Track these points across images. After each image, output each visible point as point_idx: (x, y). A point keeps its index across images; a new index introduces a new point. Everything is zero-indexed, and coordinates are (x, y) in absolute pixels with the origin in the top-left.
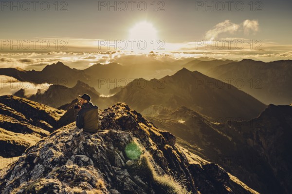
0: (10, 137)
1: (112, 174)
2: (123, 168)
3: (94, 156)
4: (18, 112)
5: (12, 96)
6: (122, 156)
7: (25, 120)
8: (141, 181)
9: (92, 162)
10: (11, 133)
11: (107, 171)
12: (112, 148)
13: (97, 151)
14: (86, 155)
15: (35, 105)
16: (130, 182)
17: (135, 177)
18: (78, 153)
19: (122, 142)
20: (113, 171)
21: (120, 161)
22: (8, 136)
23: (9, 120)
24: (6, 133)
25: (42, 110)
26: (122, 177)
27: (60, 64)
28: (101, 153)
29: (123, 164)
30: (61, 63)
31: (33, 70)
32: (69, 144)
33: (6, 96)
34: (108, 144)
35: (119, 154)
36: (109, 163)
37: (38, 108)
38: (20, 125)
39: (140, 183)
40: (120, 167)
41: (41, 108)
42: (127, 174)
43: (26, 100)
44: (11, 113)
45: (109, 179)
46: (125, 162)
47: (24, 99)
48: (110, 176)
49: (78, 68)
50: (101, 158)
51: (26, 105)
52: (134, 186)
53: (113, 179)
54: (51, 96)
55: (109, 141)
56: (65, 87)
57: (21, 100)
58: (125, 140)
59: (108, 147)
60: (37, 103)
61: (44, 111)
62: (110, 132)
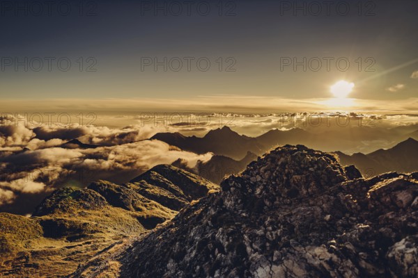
0: (166, 214)
4: (176, 185)
5: (170, 166)
7: (182, 196)
10: (167, 209)
15: (195, 178)
22: (164, 213)
23: (166, 193)
24: (162, 209)
25: (203, 185)
27: (226, 128)
30: (228, 128)
31: (194, 136)
33: (164, 166)
37: (198, 182)
38: (177, 201)
41: (202, 183)
43: (186, 172)
44: (168, 185)
47: (183, 170)
49: (248, 135)
51: (184, 177)
54: (213, 170)
56: (231, 159)
57: (180, 171)
60: (197, 177)
61: (206, 187)
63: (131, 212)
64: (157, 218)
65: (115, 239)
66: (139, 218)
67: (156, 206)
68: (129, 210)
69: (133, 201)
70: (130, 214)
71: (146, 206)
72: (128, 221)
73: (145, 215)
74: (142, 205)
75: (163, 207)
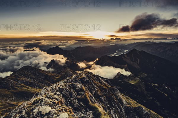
0: (29, 90)
1: (70, 100)
2: (75, 99)
3: (63, 93)
4: (33, 75)
6: (76, 94)
8: (83, 104)
9: (61, 95)
11: (68, 99)
12: (72, 90)
13: (64, 91)
14: (59, 92)
16: (77, 104)
17: (80, 103)
18: (56, 91)
19: (77, 88)
20: (71, 100)
21: (75, 96)
23: (28, 80)
25: (46, 74)
26: (74, 102)
27: (57, 47)
28: (66, 92)
29: (76, 97)
32: (54, 88)
34: (70, 88)
35: (75, 93)
36: (69, 96)
37: (44, 73)
38: (34, 83)
39: (83, 105)
40: (74, 98)
42: (76, 101)
43: (38, 69)
44: (29, 76)
45: (68, 103)
46: (77, 96)
48: (69, 101)
49: (68, 50)
50: (66, 94)
51: (37, 71)
52: (79, 106)
53: (70, 103)
55: (71, 87)
57: (35, 69)
58: (79, 87)
59: (70, 90)
61: (48, 75)
62: (72, 84)
63: (11, 91)
64: (24, 92)
65: (2, 105)
66: (15, 93)
67: (23, 86)
68: (10, 89)
69: (11, 85)
70: (10, 92)
71: (18, 87)
72: (9, 95)
73: (18, 91)
74: (16, 86)
75: (27, 87)
